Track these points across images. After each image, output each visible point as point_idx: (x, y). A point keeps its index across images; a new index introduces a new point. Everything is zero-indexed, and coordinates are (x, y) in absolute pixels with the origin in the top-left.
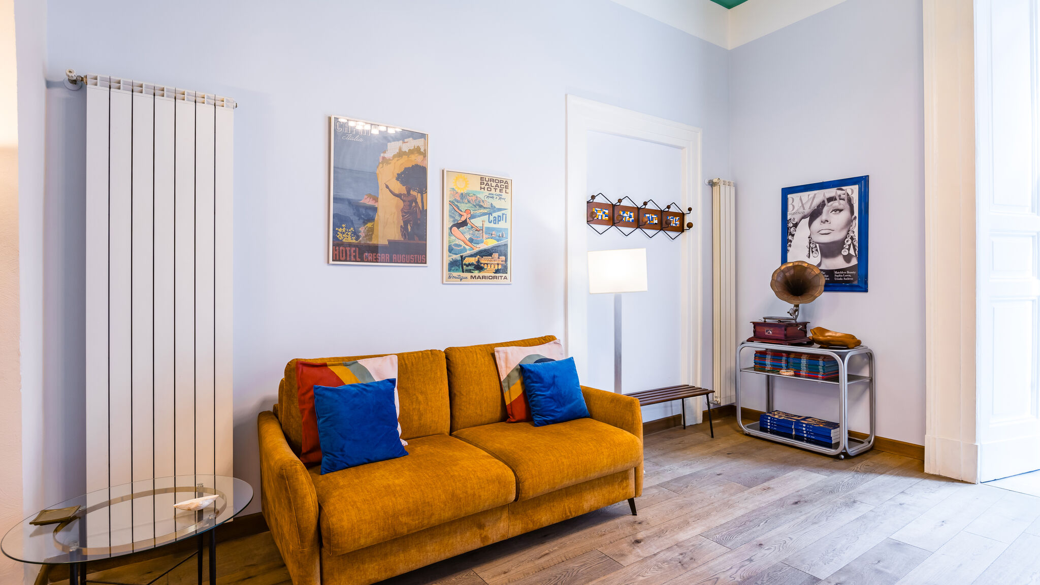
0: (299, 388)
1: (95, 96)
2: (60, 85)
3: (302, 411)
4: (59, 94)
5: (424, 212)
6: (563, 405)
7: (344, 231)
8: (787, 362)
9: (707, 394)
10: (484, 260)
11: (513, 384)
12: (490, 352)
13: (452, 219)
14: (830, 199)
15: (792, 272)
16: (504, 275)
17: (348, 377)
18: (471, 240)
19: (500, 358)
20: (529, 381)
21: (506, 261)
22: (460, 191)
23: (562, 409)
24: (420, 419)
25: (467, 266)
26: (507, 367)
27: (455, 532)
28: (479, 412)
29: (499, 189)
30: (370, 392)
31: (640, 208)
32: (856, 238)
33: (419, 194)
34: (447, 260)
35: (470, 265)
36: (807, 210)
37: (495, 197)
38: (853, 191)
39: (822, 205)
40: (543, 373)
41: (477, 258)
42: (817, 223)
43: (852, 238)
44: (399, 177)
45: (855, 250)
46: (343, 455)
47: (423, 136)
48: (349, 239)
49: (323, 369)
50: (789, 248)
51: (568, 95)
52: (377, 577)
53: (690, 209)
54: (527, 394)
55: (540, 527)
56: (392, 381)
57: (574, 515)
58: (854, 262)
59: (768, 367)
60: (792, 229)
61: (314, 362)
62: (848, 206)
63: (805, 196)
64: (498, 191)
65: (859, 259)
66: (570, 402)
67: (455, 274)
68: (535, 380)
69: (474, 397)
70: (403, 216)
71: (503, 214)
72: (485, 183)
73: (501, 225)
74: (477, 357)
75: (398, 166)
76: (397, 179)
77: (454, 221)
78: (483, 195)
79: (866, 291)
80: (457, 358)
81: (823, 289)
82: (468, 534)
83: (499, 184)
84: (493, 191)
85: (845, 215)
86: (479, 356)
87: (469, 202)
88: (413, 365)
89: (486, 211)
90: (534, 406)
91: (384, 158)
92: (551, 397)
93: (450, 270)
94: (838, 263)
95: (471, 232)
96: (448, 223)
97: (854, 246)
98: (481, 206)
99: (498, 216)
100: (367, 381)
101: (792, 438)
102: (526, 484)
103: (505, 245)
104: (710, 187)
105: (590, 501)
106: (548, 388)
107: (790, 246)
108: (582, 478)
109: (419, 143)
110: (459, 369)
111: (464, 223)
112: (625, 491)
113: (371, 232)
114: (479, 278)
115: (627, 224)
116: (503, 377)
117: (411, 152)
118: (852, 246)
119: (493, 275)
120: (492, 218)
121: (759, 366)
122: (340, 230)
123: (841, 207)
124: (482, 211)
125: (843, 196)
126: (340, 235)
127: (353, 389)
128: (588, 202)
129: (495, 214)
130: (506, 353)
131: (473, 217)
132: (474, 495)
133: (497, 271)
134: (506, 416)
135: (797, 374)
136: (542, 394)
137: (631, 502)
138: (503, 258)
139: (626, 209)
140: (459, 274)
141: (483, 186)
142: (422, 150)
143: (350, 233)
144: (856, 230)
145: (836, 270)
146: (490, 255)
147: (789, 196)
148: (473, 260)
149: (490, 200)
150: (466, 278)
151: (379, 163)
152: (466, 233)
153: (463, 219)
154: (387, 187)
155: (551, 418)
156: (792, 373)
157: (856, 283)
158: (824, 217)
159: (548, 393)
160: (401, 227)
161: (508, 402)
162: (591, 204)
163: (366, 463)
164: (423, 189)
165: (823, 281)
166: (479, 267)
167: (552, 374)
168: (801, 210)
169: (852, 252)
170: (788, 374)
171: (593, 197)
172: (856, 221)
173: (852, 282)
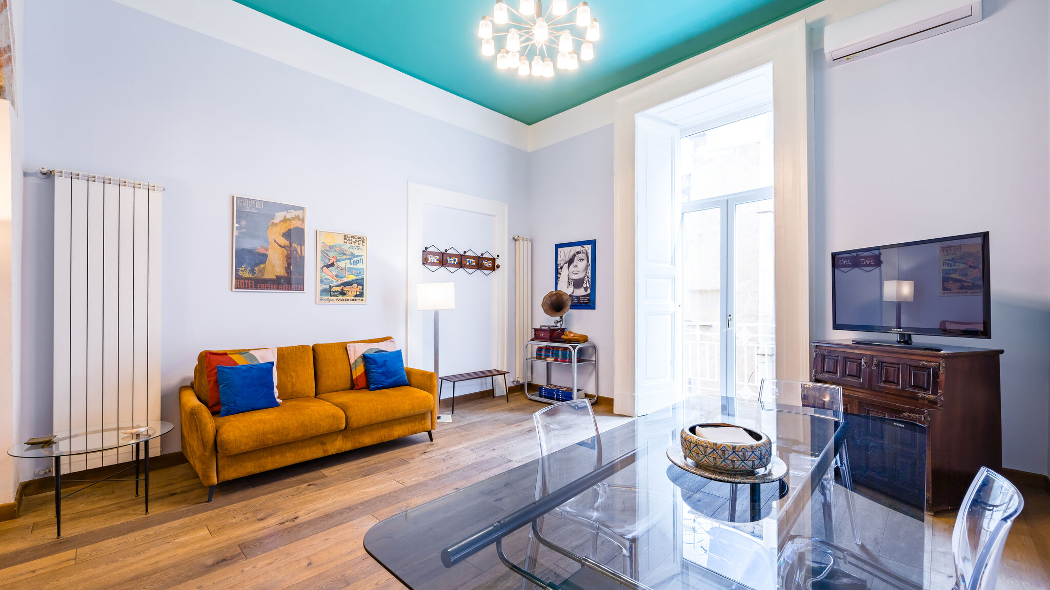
0: (207, 368)
1: (60, 184)
2: (34, 175)
3: (209, 382)
4: (32, 180)
5: (302, 258)
6: (391, 378)
7: (243, 269)
8: (552, 353)
9: (504, 374)
10: (346, 289)
11: (359, 366)
12: (344, 347)
13: (323, 262)
14: (578, 253)
15: (555, 297)
16: (361, 298)
17: (241, 361)
18: (337, 276)
19: (350, 350)
20: (368, 363)
21: (363, 289)
22: (329, 244)
23: (389, 380)
24: (293, 387)
25: (334, 292)
26: (354, 355)
27: (306, 447)
28: (335, 383)
29: (357, 243)
30: (255, 369)
31: (462, 255)
32: (590, 277)
33: (299, 246)
34: (320, 287)
35: (336, 291)
36: (567, 259)
37: (355, 248)
38: (588, 248)
39: (574, 256)
40: (377, 359)
41: (341, 287)
42: (572, 266)
43: (588, 277)
44: (284, 235)
45: (590, 284)
46: (235, 406)
47: (302, 209)
48: (247, 275)
49: (225, 357)
50: (558, 282)
51: (409, 183)
52: (253, 470)
53: (498, 256)
54: (367, 372)
55: (364, 446)
56: (272, 363)
57: (387, 439)
58: (589, 291)
59: (543, 357)
60: (560, 270)
61: (219, 352)
62: (586, 258)
63: (566, 249)
64: (357, 244)
65: (591, 290)
66: (396, 375)
67: (325, 298)
68: (372, 363)
69: (331, 374)
70: (287, 260)
71: (361, 259)
72: (348, 239)
73: (359, 266)
74: (335, 350)
75: (283, 229)
76: (283, 236)
77: (324, 263)
78: (346, 247)
79: (595, 309)
80: (320, 351)
81: (569, 307)
82: (314, 448)
83: (358, 240)
84: (353, 244)
85: (585, 262)
86: (336, 349)
87: (335, 251)
88: (288, 353)
89: (347, 257)
90: (370, 378)
91: (273, 223)
92: (382, 373)
93: (321, 295)
94: (580, 292)
95: (337, 270)
96: (320, 265)
97: (589, 282)
98: (344, 254)
99: (357, 260)
100: (255, 363)
101: (554, 400)
102: (352, 419)
103: (362, 279)
104: (514, 241)
105: (398, 432)
106: (380, 367)
107: (559, 280)
108: (390, 417)
109: (299, 213)
110: (322, 357)
111: (332, 265)
112: (423, 426)
113: (262, 271)
114: (343, 300)
115: (453, 265)
116: (352, 361)
117: (293, 219)
119: (354, 298)
120: (352, 261)
121: (539, 357)
122: (241, 269)
123: (583, 258)
124: (345, 257)
125: (584, 251)
126: (241, 272)
127: (244, 367)
128: (423, 251)
129: (355, 259)
130: (355, 347)
131: (338, 261)
132: (316, 424)
133: (356, 296)
134: (353, 386)
135: (556, 360)
136: (376, 372)
137: (430, 433)
138: (361, 287)
139: (451, 256)
140: (328, 297)
141: (345, 241)
142: (301, 218)
143: (248, 271)
144: (590, 272)
145: (582, 296)
146: (351, 285)
147: (558, 249)
148: (339, 289)
149: (351, 250)
150: (333, 300)
151: (270, 226)
152: (333, 271)
153: (331, 262)
154: (275, 241)
155: (381, 386)
156: (553, 359)
157: (590, 304)
158: (575, 263)
159: (380, 371)
160: (286, 267)
161: (354, 377)
162: (425, 251)
163: (251, 411)
164: (302, 242)
166: (343, 293)
167: (384, 359)
168: (564, 259)
169: (588, 285)
170: (551, 360)
171: (426, 248)
172: (590, 267)
173: (588, 303)
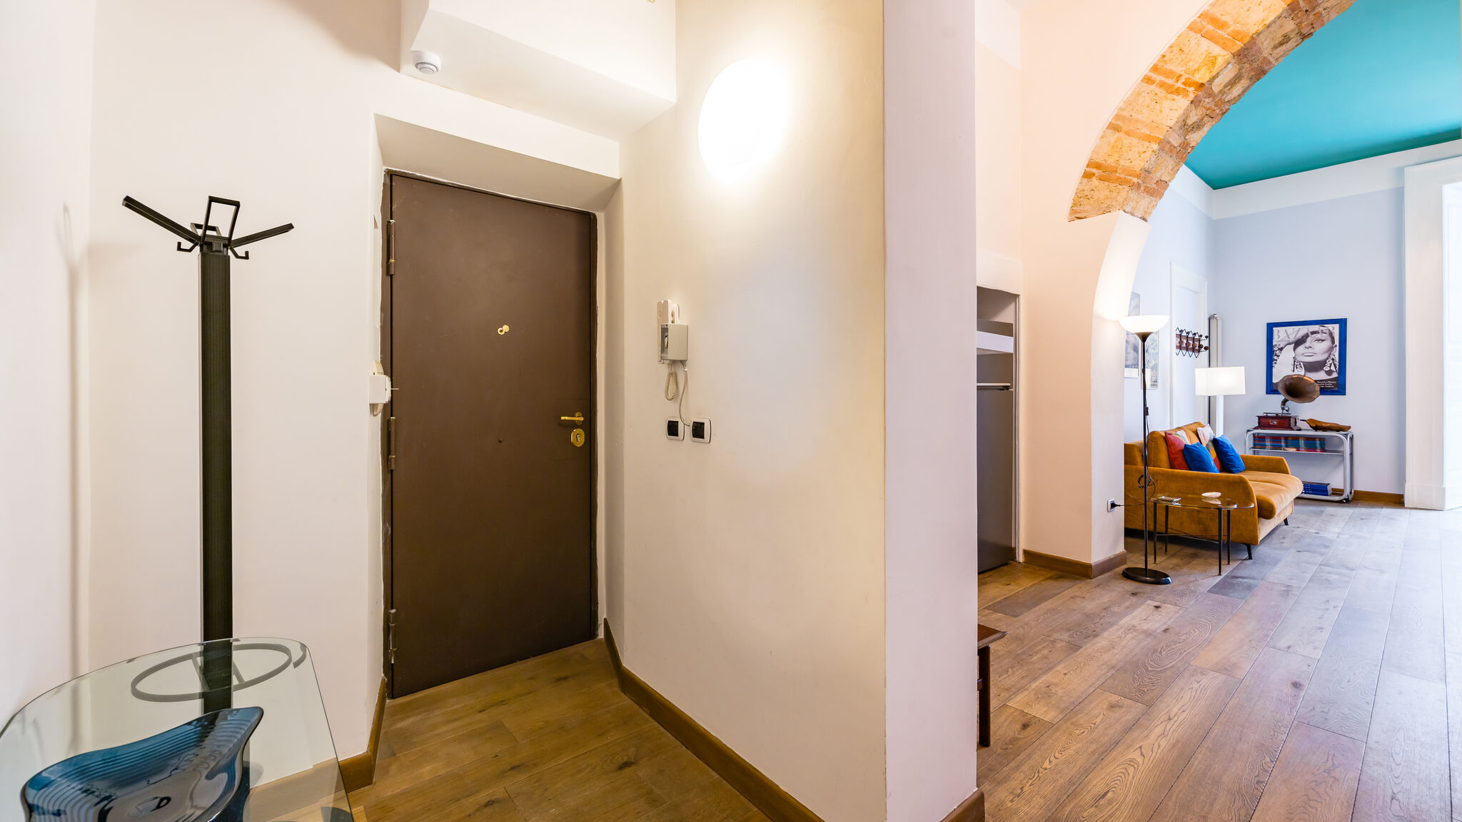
0: (1168, 446)
3: (1173, 458)
6: (1233, 461)
8: (1286, 443)
12: (1194, 431)
14: (1313, 333)
19: (1200, 434)
20: (1221, 447)
26: (1205, 439)
32: (1337, 359)
36: (1292, 339)
38: (1335, 329)
39: (1307, 336)
42: (1301, 349)
43: (1333, 359)
45: (1335, 367)
50: (1274, 365)
53: (1202, 336)
54: (1221, 455)
59: (1268, 445)
60: (1277, 352)
62: (1330, 338)
63: (1290, 329)
65: (1338, 373)
73: (1156, 351)
79: (1345, 394)
81: (1319, 393)
85: (1327, 344)
90: (1228, 462)
94: (1321, 375)
103: (1157, 364)
104: (1209, 320)
107: (1275, 363)
116: (1205, 445)
118: (1333, 365)
120: (1153, 346)
121: (1259, 446)
123: (1323, 338)
125: (1324, 331)
128: (1179, 335)
130: (1201, 431)
135: (1298, 450)
144: (1336, 354)
145: (1321, 380)
147: (1274, 329)
156: (1295, 449)
157: (1336, 389)
158: (1307, 344)
159: (1225, 455)
165: (1318, 388)
168: (1287, 339)
169: (1333, 368)
170: (1291, 450)
171: (1182, 331)
172: (1338, 348)
173: (1337, 387)
